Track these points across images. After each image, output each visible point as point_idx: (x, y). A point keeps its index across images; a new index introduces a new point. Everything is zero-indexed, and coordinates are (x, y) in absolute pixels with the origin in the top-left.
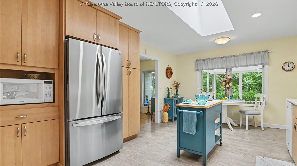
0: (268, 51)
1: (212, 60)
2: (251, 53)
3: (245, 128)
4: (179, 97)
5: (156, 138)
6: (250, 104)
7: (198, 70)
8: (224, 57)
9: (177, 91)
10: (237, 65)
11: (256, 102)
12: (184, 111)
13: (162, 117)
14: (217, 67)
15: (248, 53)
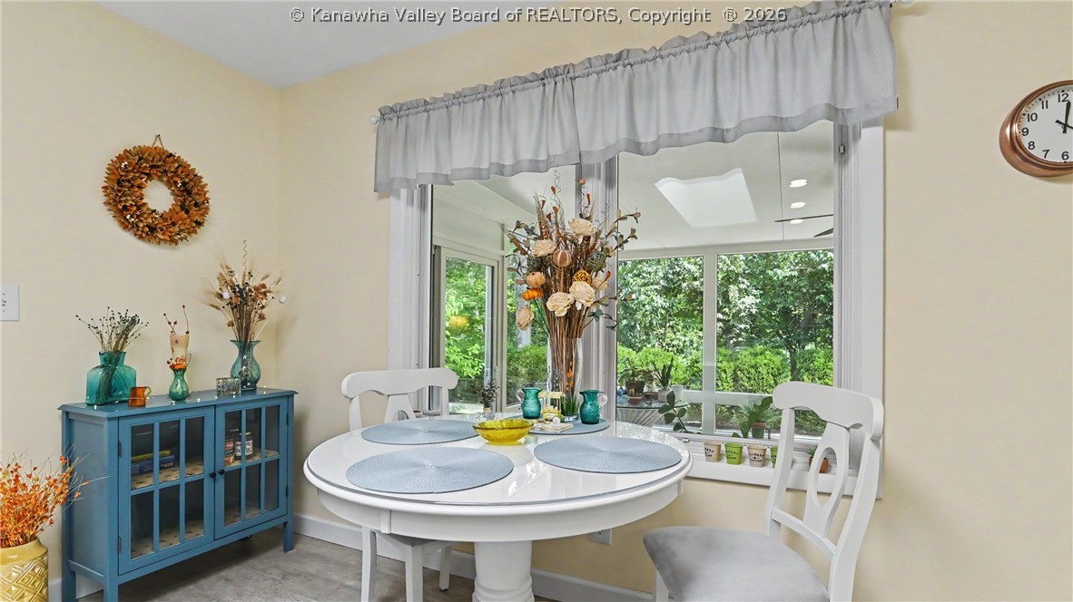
1: (478, 105)
6: (741, 460)
9: (245, 346)
10: (646, 138)
11: (784, 439)
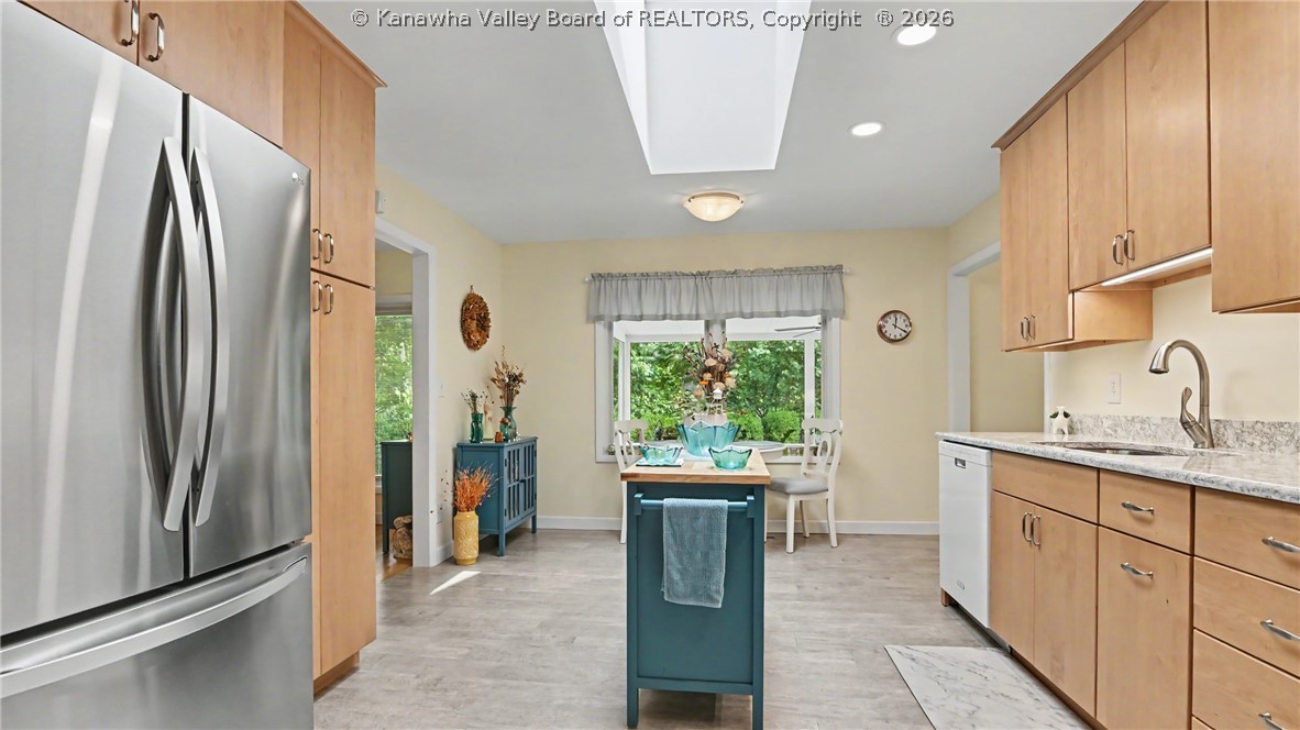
0: (841, 267)
1: (658, 283)
2: (791, 270)
3: (784, 543)
4: (522, 433)
5: (467, 651)
7: (599, 318)
8: (700, 274)
9: (508, 410)
12: (668, 502)
13: (451, 533)
14: (675, 313)
15: (782, 268)
